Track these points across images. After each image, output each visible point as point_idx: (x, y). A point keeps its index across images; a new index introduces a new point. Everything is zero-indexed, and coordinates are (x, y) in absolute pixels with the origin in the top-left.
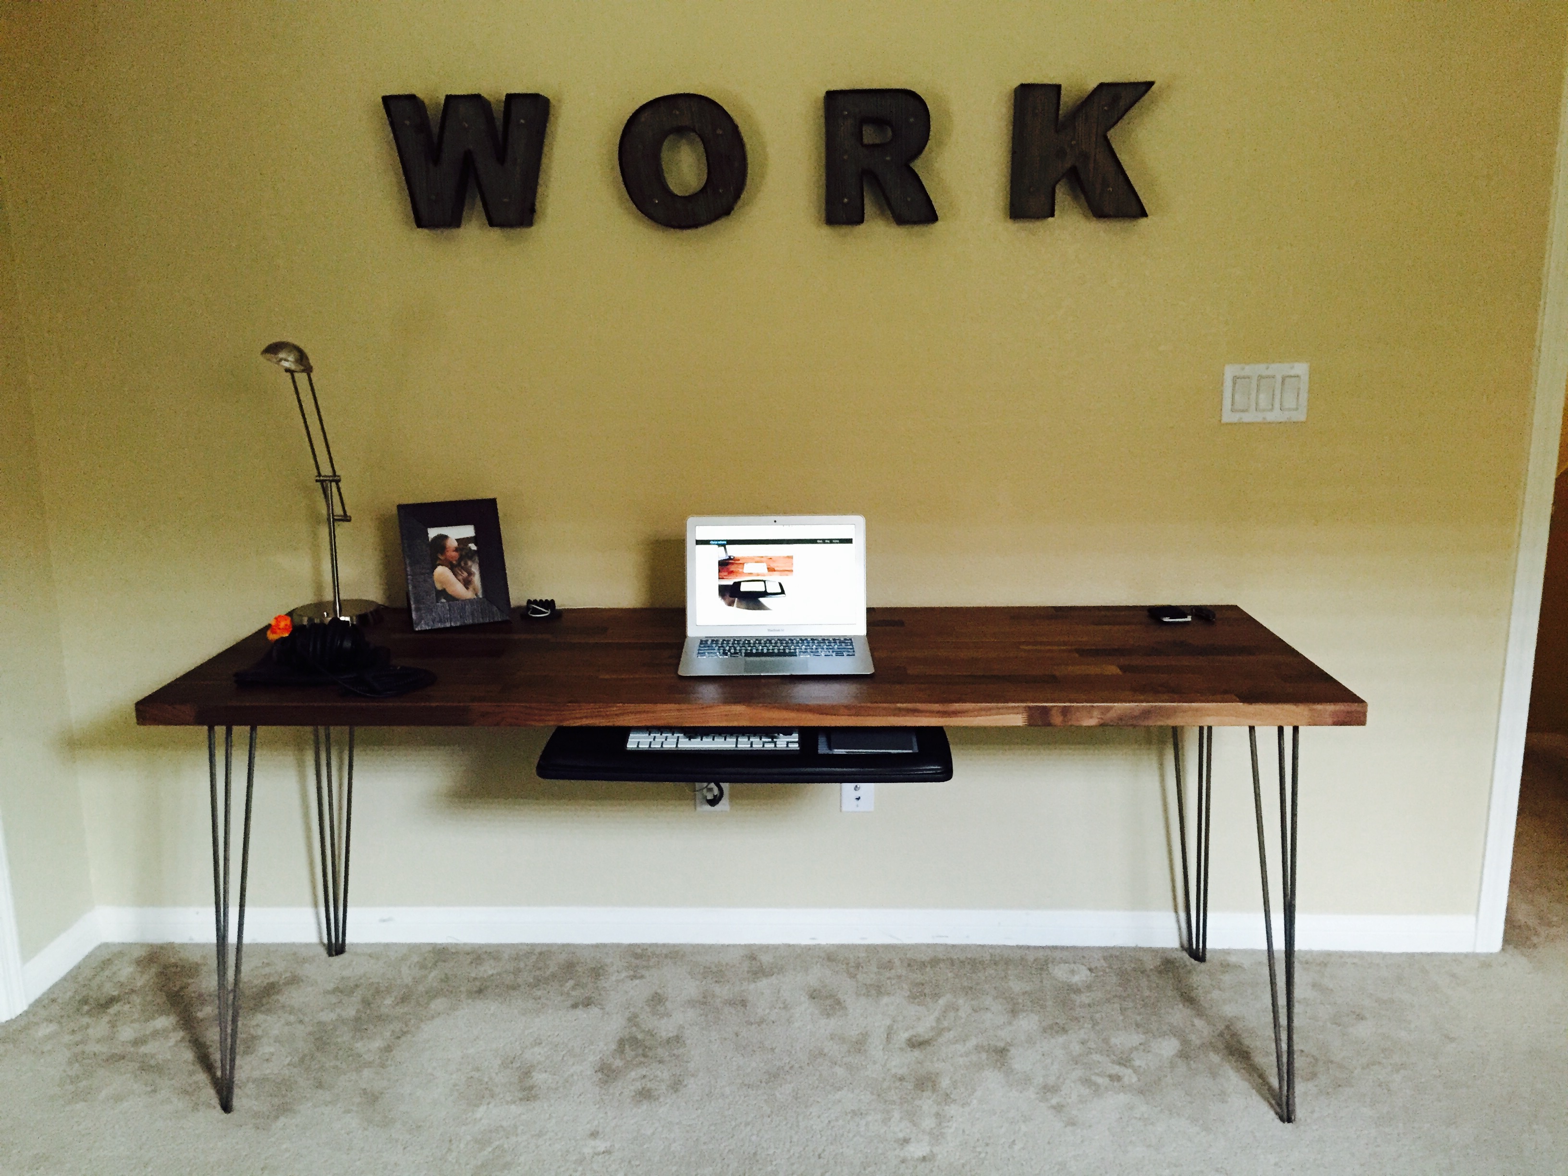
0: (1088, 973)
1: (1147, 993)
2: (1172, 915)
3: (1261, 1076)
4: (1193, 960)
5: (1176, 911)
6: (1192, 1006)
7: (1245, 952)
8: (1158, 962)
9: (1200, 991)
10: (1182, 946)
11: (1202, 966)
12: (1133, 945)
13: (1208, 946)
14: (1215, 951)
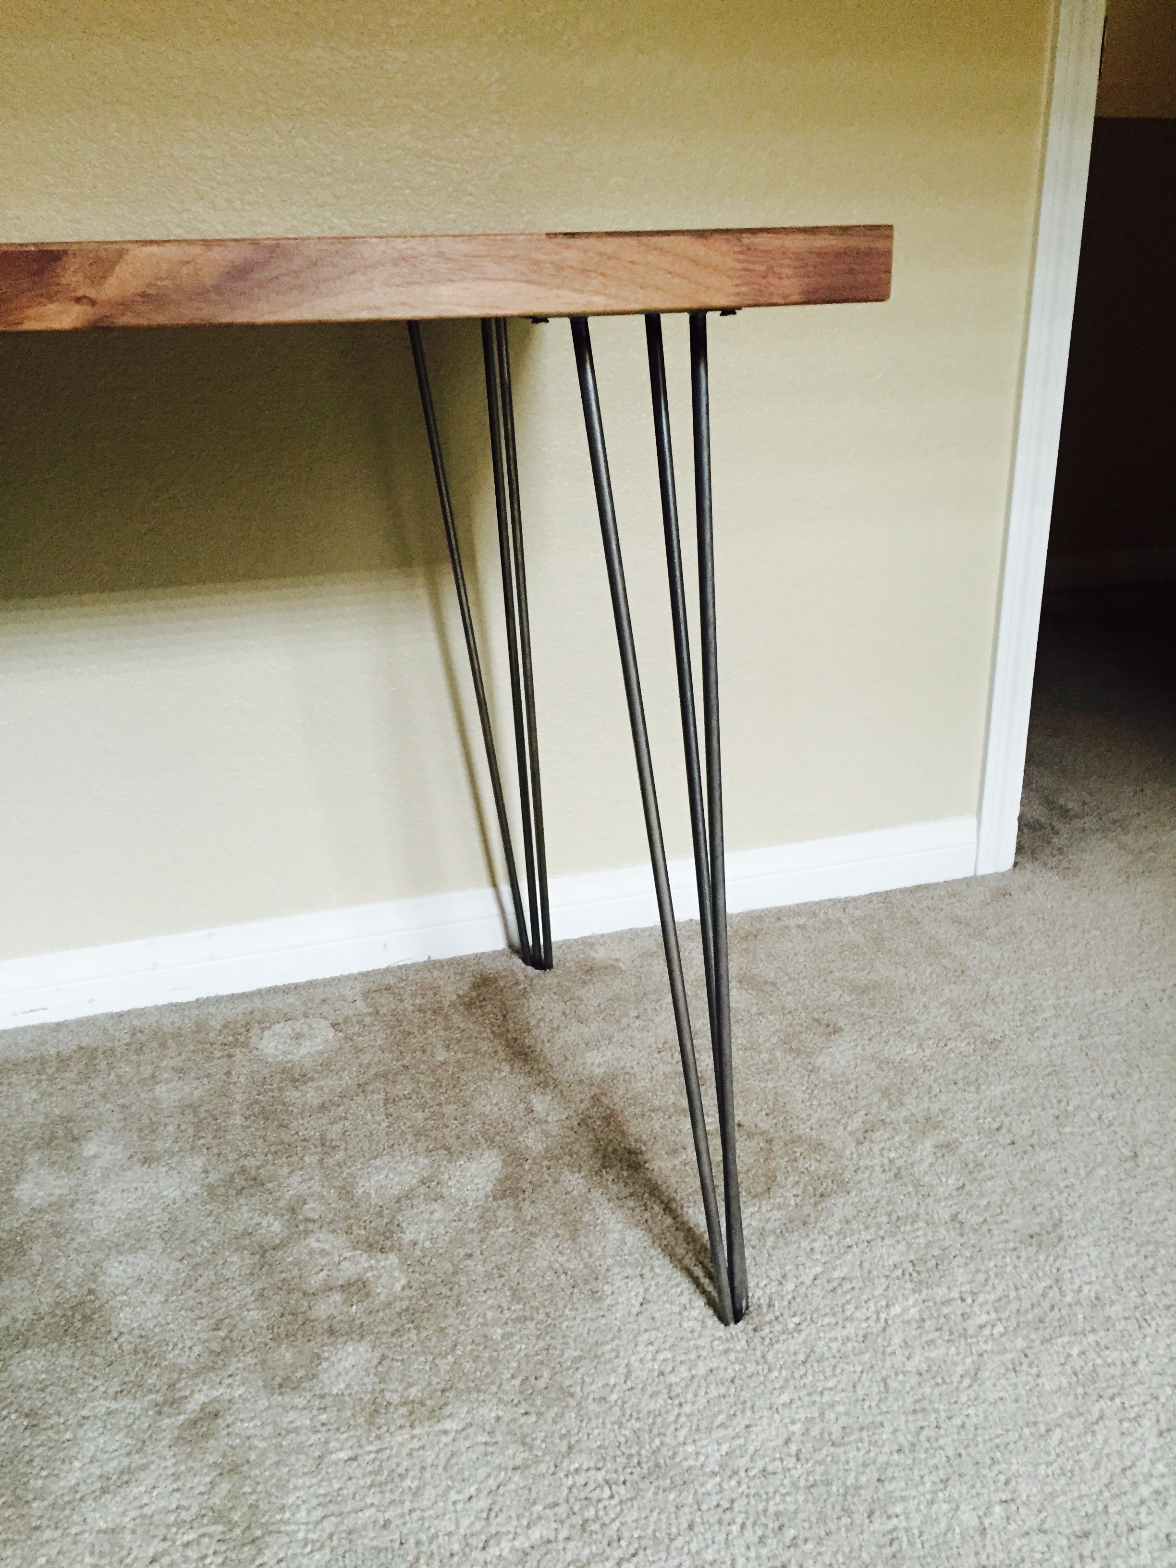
0: (332, 1032)
1: (441, 1055)
2: (489, 891)
3: (668, 1208)
4: (530, 969)
5: (495, 885)
6: (527, 1068)
7: (619, 937)
8: (465, 987)
9: (543, 1032)
10: (511, 946)
11: (548, 978)
12: (422, 958)
13: (555, 937)
14: (568, 944)
